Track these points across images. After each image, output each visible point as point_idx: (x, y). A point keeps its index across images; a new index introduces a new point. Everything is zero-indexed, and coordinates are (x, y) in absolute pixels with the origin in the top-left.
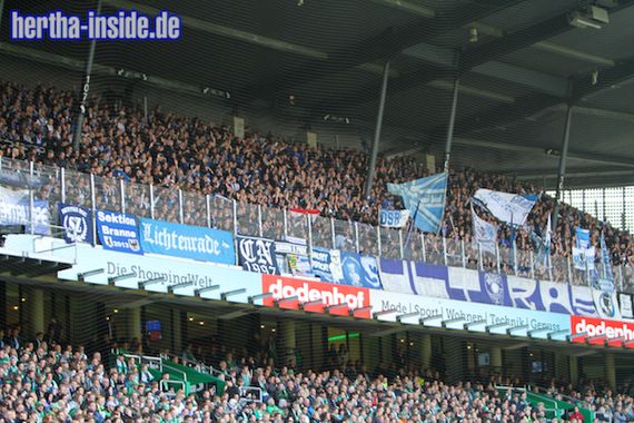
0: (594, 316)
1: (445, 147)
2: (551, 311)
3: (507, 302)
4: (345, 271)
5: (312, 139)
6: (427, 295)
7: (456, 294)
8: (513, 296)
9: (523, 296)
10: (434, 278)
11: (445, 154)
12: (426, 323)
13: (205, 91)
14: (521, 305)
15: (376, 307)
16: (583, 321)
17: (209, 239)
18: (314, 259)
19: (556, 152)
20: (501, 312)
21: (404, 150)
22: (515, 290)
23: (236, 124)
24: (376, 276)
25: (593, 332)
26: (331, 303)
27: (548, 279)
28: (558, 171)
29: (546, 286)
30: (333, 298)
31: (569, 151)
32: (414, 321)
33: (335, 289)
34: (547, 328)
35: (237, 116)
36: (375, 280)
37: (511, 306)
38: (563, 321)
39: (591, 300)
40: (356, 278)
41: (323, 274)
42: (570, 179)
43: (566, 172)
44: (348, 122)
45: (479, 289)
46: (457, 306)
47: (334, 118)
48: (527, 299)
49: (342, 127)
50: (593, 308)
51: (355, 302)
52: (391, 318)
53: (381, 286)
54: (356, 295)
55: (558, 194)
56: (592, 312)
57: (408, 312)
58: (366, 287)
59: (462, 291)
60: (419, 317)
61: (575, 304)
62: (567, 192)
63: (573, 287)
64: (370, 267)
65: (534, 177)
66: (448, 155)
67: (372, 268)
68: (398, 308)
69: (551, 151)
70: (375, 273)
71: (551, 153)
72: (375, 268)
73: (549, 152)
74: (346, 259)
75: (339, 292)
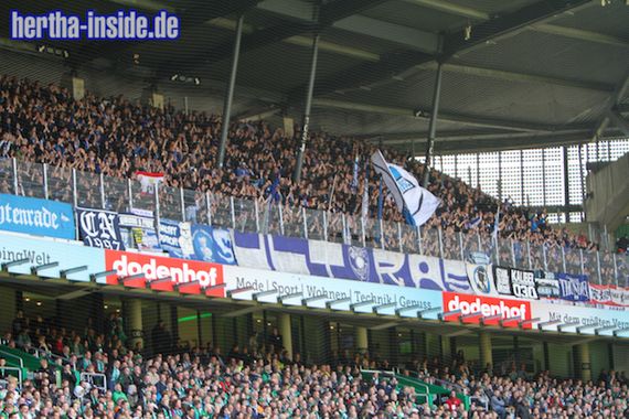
0: (468, 292)
1: (304, 110)
2: (422, 287)
3: (373, 278)
4: (196, 244)
5: (158, 101)
6: (286, 271)
7: (318, 270)
8: (380, 271)
9: (390, 271)
10: (293, 252)
11: (305, 116)
12: (285, 302)
13: (41, 50)
14: (388, 281)
15: (231, 284)
16: (457, 298)
17: (46, 212)
18: (162, 233)
19: (426, 114)
21: (259, 113)
22: (382, 265)
23: (75, 85)
24: (230, 251)
25: (468, 309)
26: (181, 280)
27: (418, 253)
28: (427, 134)
29: (415, 260)
30: (184, 275)
31: (439, 112)
32: (272, 299)
33: (185, 266)
34: (417, 306)
35: (76, 76)
36: (228, 255)
37: (378, 282)
38: (435, 299)
39: (464, 275)
40: (208, 253)
41: (172, 249)
42: (441, 143)
43: (436, 136)
44: (198, 82)
45: (342, 264)
46: (319, 283)
47: (182, 78)
48: (395, 275)
49: (191, 90)
50: (467, 283)
51: (207, 279)
52: (246, 296)
53: (236, 262)
54: (208, 272)
55: (427, 160)
56: (466, 288)
57: (265, 289)
58: (219, 262)
59: (325, 265)
60: (277, 295)
61: (447, 280)
62: (437, 158)
63: (445, 261)
64: (223, 241)
65: (401, 142)
66: (308, 118)
67: (226, 242)
68: (255, 285)
69: (420, 112)
70: (228, 247)
71: (420, 116)
72: (228, 242)
73: (418, 114)
74: (196, 232)
75: (189, 268)
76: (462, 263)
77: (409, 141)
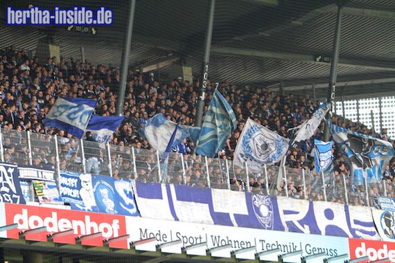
0: (375, 238)
1: (203, 55)
2: (327, 234)
3: (278, 226)
4: (97, 196)
5: (56, 53)
6: (189, 221)
7: (221, 219)
8: (284, 219)
9: (295, 219)
10: (196, 202)
11: (203, 64)
12: (189, 252)
14: (293, 228)
15: (134, 236)
16: (363, 244)
18: (63, 185)
19: (326, 59)
20: (272, 236)
22: (286, 212)
24: (132, 202)
25: (374, 256)
26: (83, 233)
27: (323, 200)
28: (328, 79)
29: (320, 207)
30: (86, 227)
31: (341, 57)
32: (176, 249)
33: (87, 218)
34: (323, 253)
36: (130, 206)
37: (282, 229)
38: (341, 246)
39: (371, 220)
40: (110, 205)
41: (73, 201)
42: (342, 88)
43: (338, 81)
45: (246, 213)
46: (223, 231)
48: (300, 222)
50: (373, 229)
51: (110, 230)
52: (150, 247)
53: (138, 213)
54: (111, 223)
56: (372, 234)
57: (169, 240)
58: (121, 215)
59: (228, 214)
60: (181, 245)
61: (353, 226)
62: (338, 103)
63: (350, 207)
64: (125, 191)
65: (302, 88)
66: (207, 66)
67: (128, 193)
68: (158, 236)
69: (320, 57)
70: (131, 197)
71: (320, 61)
72: (130, 192)
73: (318, 59)
74: (98, 183)
75: (91, 221)
76: (368, 209)
77: (309, 87)
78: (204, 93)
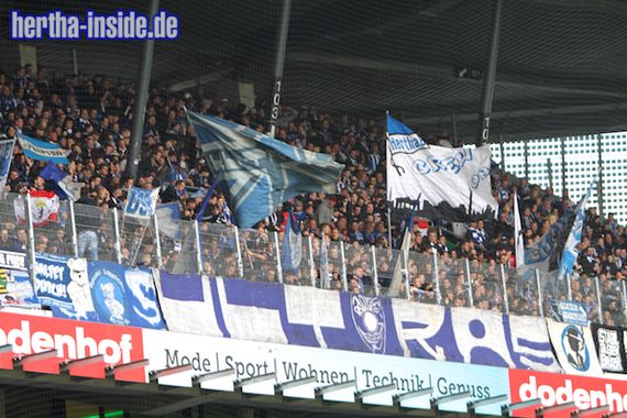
0: (553, 369)
2: (474, 361)
3: (392, 347)
4: (96, 295)
5: (28, 56)
6: (247, 337)
7: (300, 335)
8: (404, 335)
9: (421, 336)
10: (258, 306)
11: (273, 80)
12: (246, 389)
14: (417, 352)
15: (156, 361)
16: (532, 379)
18: (40, 277)
19: (474, 73)
20: (383, 365)
22: (407, 325)
24: (153, 305)
25: (552, 397)
26: (72, 356)
27: (467, 305)
28: (477, 106)
29: (462, 317)
30: (76, 346)
31: (499, 70)
32: (224, 384)
33: (80, 331)
34: (466, 393)
36: (151, 313)
37: (400, 352)
38: (497, 381)
39: (546, 340)
40: (117, 310)
41: (56, 303)
43: (495, 110)
45: (341, 325)
46: (303, 356)
48: (429, 341)
50: (549, 354)
51: (116, 352)
52: (182, 380)
53: (163, 324)
54: (118, 340)
56: (547, 362)
57: (213, 368)
58: (136, 325)
59: (312, 326)
60: (234, 377)
61: (517, 348)
62: (494, 146)
63: (512, 317)
64: (142, 288)
65: (435, 120)
66: (279, 83)
67: (147, 290)
68: (196, 361)
69: (465, 71)
70: (151, 298)
71: (465, 75)
72: (151, 289)
73: (461, 75)
74: (97, 274)
75: (86, 335)
76: (541, 321)
77: (447, 119)
78: (273, 127)
